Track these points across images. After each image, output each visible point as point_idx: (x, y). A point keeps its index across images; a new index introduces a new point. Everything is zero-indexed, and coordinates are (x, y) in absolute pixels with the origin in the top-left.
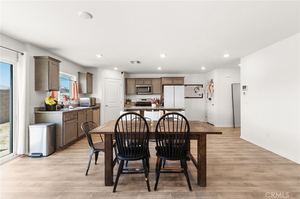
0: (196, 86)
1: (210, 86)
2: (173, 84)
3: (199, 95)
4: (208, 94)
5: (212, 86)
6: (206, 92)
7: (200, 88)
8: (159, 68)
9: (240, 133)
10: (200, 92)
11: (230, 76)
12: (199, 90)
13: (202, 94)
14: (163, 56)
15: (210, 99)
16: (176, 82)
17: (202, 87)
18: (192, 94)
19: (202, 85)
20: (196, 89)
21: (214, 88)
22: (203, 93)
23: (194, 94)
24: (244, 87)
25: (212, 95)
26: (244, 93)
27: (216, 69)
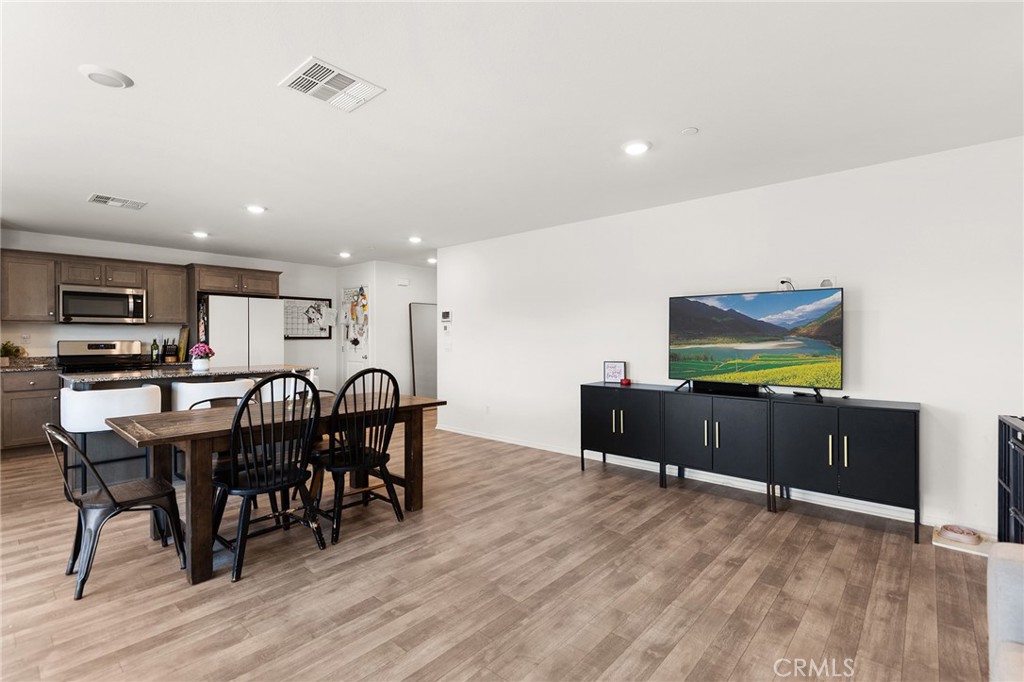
0: (313, 303)
1: (355, 305)
2: (240, 293)
3: (322, 329)
4: (348, 327)
5: (364, 306)
6: (343, 320)
7: (324, 309)
8: (200, 235)
9: (436, 420)
10: (323, 322)
11: (406, 283)
12: (319, 316)
13: (330, 327)
14: (255, 210)
15: (355, 342)
16: (249, 285)
17: (330, 307)
18: (300, 326)
19: (330, 301)
20: (311, 310)
21: (369, 311)
22: (333, 324)
23: (306, 326)
24: (446, 315)
25: (361, 332)
26: (445, 328)
27: (375, 262)
